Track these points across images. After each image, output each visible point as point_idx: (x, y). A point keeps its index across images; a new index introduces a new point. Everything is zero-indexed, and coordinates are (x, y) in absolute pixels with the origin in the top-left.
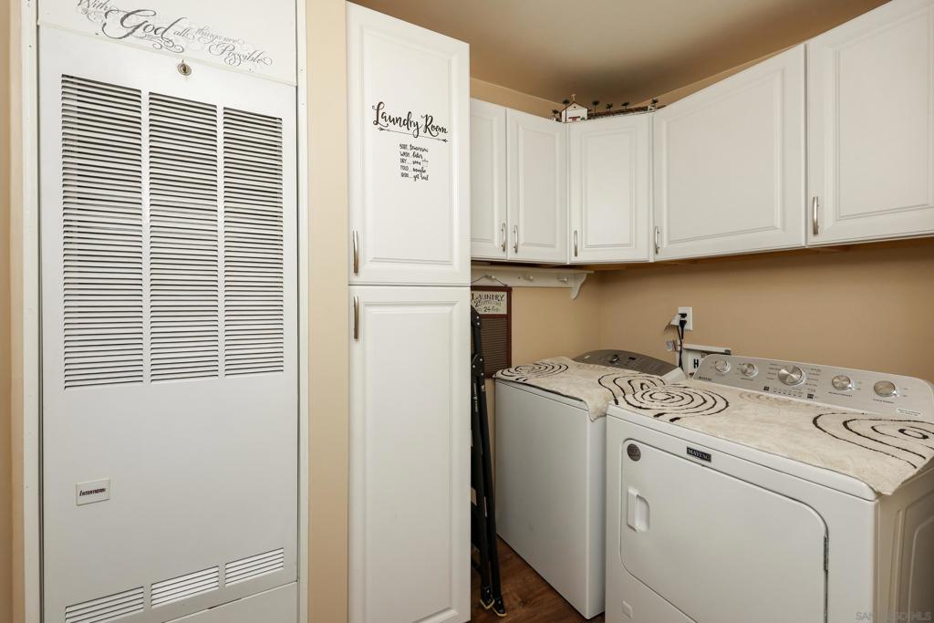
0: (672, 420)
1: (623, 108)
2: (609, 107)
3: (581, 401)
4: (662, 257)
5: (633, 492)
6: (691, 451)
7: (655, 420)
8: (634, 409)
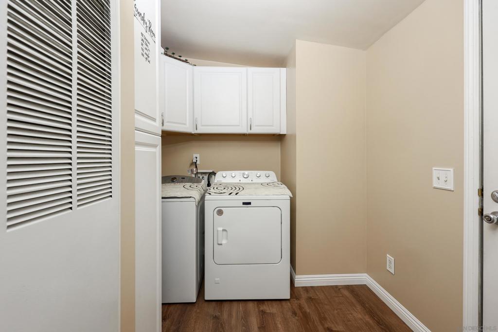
0: (236, 194)
1: (179, 58)
2: (173, 54)
3: (190, 197)
4: (199, 131)
5: (220, 229)
6: (244, 203)
7: (230, 196)
8: (220, 194)
